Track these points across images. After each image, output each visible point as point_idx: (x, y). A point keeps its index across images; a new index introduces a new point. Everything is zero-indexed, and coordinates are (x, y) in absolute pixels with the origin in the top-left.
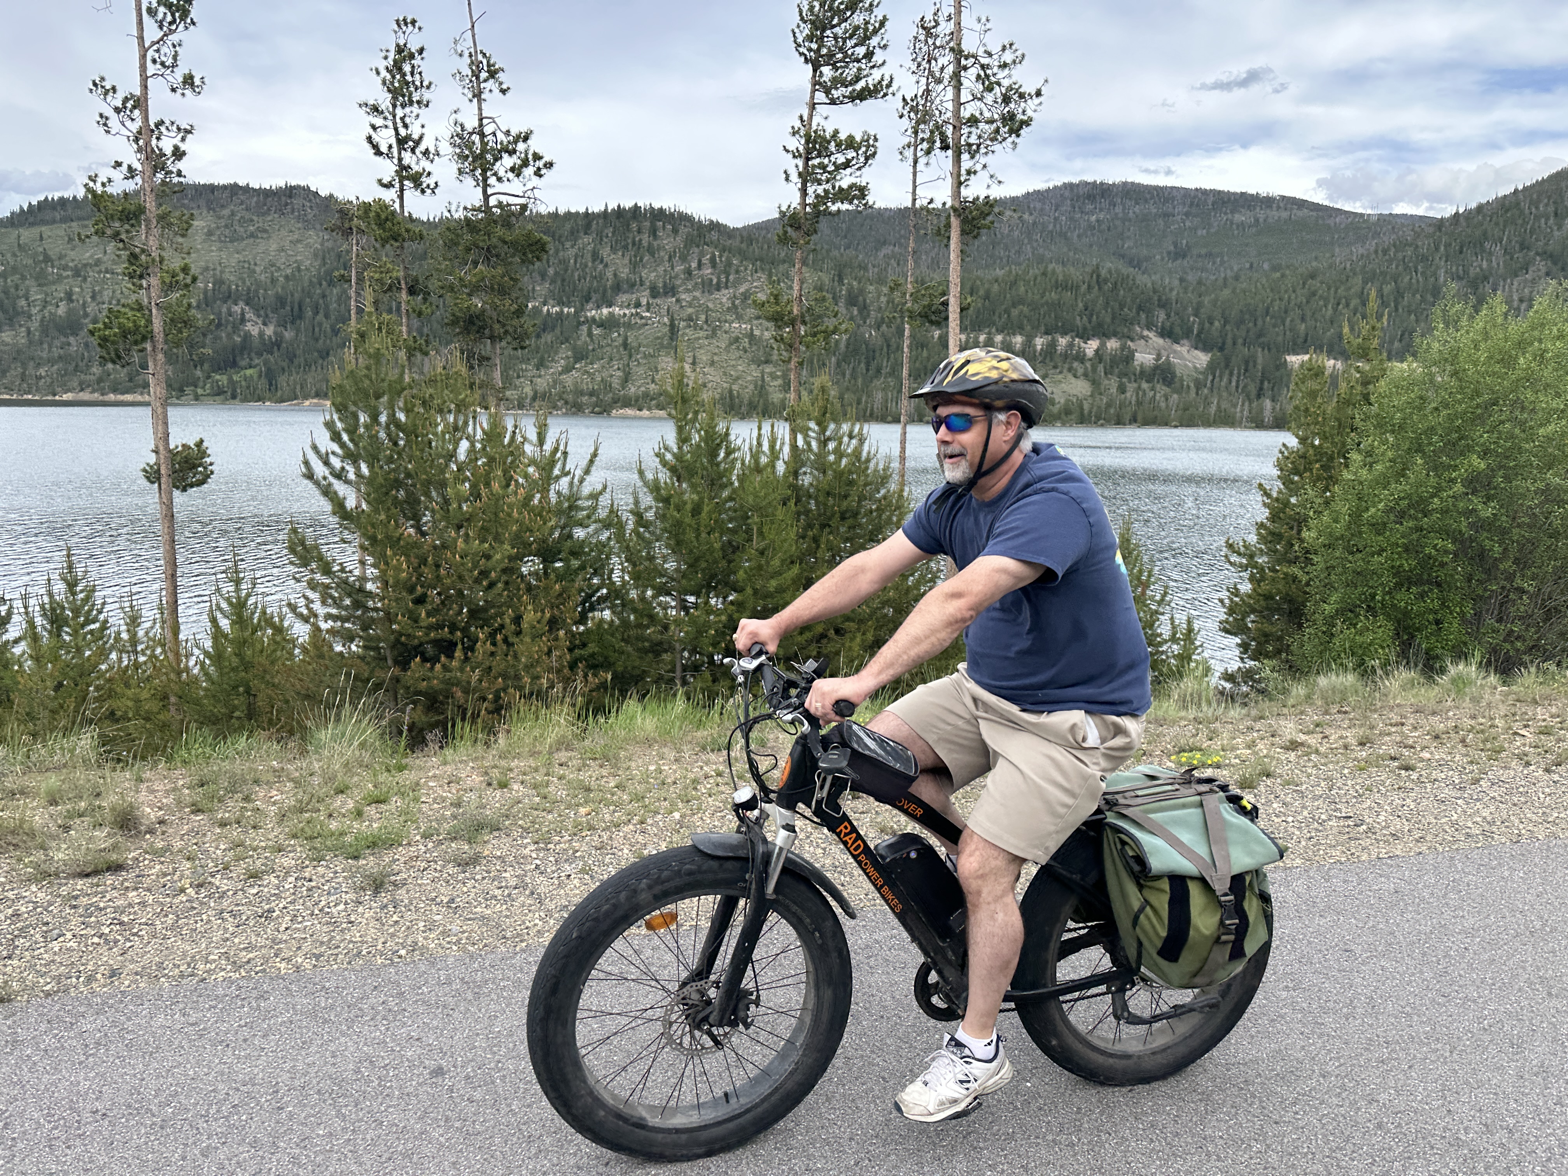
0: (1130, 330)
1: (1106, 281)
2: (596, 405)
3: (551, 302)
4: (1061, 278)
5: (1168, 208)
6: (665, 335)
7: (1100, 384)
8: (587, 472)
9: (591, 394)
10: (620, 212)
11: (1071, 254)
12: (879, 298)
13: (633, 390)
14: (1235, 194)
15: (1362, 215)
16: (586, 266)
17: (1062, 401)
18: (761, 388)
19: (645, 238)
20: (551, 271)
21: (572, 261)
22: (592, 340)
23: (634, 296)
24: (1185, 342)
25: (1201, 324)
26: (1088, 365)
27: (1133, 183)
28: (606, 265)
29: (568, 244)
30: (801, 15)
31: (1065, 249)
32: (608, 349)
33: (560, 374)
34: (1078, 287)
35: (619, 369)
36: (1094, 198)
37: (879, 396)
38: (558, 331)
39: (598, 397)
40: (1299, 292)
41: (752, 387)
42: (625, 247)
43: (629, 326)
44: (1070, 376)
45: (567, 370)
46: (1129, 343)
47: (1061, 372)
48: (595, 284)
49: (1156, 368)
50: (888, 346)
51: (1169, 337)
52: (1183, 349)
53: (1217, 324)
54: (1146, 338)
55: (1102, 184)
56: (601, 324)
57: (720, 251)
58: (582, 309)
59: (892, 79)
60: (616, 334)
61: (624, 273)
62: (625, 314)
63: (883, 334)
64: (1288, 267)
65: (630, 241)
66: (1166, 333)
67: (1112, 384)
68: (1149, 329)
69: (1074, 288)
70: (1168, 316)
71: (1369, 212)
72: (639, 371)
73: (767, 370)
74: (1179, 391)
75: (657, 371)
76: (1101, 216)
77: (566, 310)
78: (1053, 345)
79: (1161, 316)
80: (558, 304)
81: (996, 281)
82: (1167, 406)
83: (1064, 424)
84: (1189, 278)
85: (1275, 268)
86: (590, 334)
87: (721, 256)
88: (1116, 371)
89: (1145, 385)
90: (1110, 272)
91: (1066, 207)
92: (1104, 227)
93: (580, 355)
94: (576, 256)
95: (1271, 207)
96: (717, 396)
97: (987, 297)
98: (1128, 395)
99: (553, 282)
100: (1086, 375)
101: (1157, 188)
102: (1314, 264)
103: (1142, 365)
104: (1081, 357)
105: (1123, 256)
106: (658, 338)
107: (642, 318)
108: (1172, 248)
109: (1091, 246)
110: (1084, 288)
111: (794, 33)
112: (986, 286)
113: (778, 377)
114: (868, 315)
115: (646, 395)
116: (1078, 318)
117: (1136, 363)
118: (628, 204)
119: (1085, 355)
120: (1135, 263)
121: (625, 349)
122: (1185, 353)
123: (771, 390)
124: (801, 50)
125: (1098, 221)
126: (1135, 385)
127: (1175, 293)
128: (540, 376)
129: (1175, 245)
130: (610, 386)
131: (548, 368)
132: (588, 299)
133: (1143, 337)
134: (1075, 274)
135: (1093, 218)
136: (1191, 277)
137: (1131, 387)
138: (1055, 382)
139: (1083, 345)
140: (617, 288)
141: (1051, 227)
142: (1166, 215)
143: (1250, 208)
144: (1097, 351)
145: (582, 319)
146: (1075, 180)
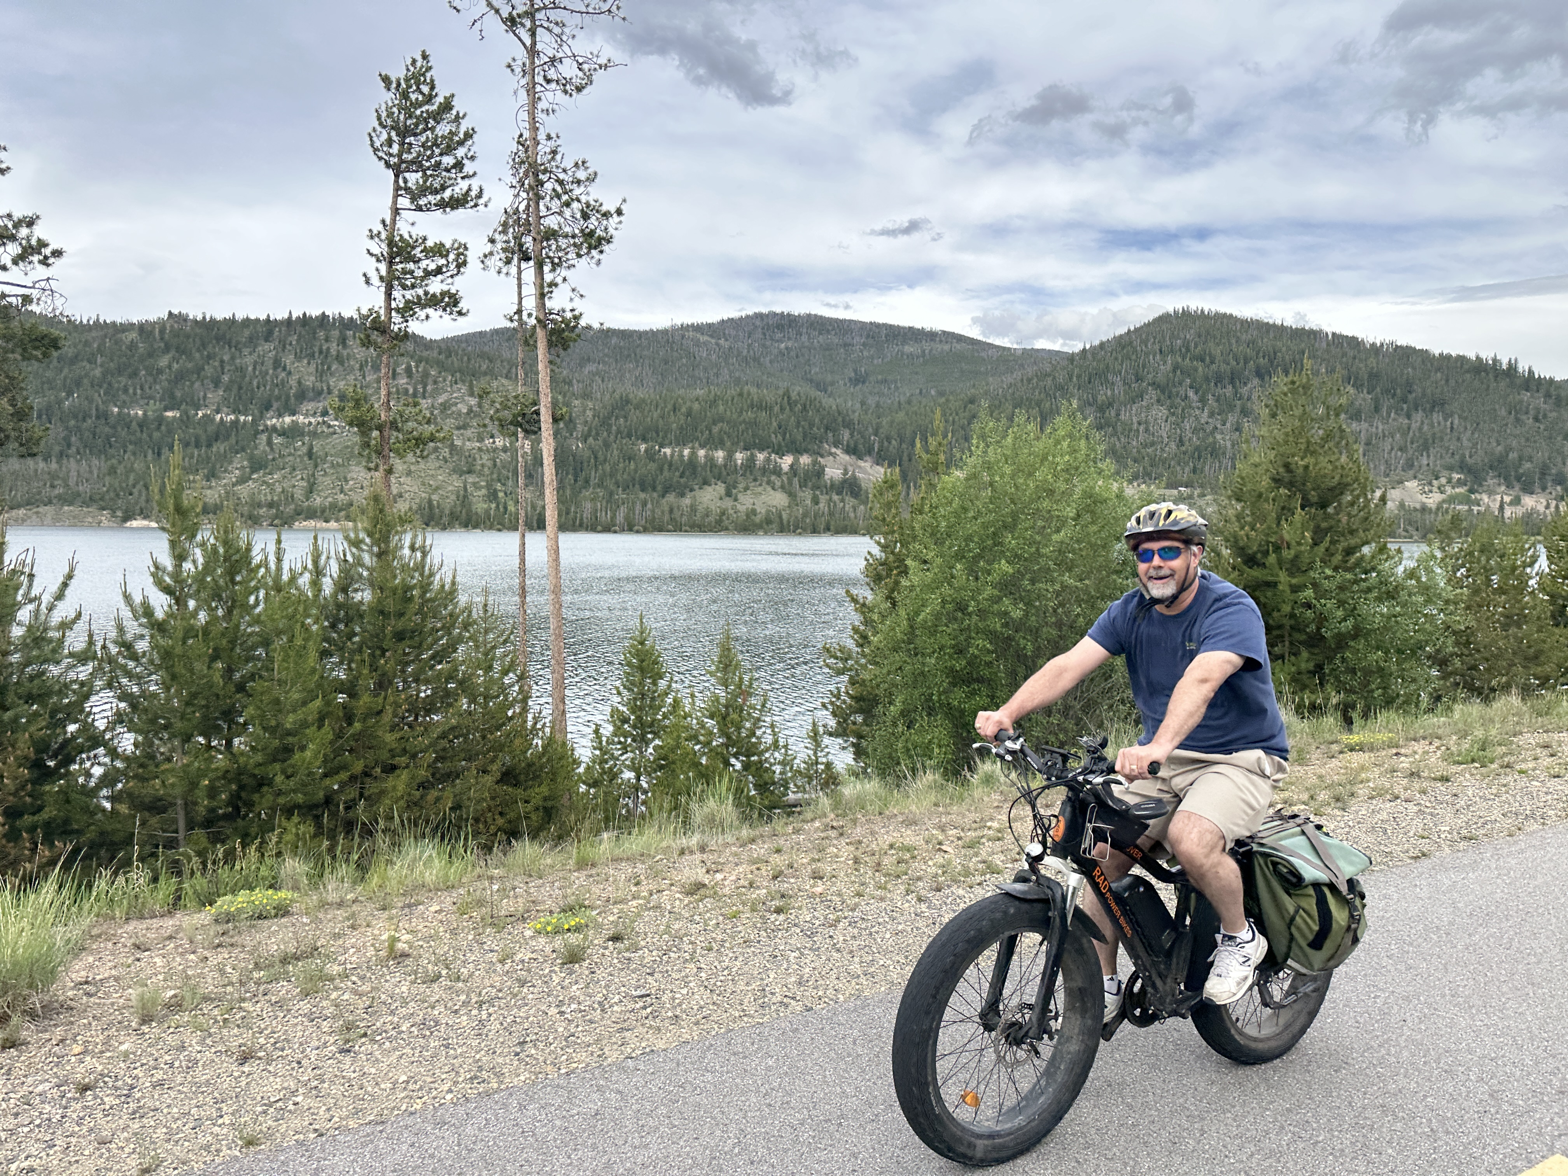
0: (819, 447)
1: (796, 402)
2: (276, 517)
3: (225, 409)
4: (755, 399)
5: (848, 339)
6: (356, 444)
7: (796, 496)
8: (60, 596)
9: (271, 505)
10: (305, 320)
11: (765, 378)
12: (584, 411)
13: (318, 500)
14: (904, 328)
15: (1009, 349)
16: (267, 373)
17: (763, 511)
18: (464, 498)
19: (334, 348)
20: (226, 378)
21: (250, 369)
22: (272, 449)
23: (321, 405)
24: (868, 458)
25: (881, 443)
26: (785, 478)
27: (816, 315)
28: (290, 373)
29: (246, 351)
30: (379, 118)
31: (759, 373)
32: (291, 458)
33: (234, 485)
34: (771, 409)
35: (302, 479)
36: (783, 326)
37: (588, 505)
38: (233, 440)
39: (278, 510)
40: (962, 415)
41: (454, 497)
42: (312, 356)
43: (314, 434)
44: (769, 489)
45: (242, 480)
46: (819, 459)
47: (760, 485)
48: (277, 391)
49: (845, 481)
50: (596, 458)
51: (854, 454)
52: (866, 464)
53: (894, 442)
54: (834, 455)
55: (788, 314)
56: (283, 433)
57: (416, 362)
58: (262, 417)
59: (481, 190)
60: (300, 443)
61: (310, 381)
62: (310, 424)
63: (590, 448)
64: (952, 393)
65: (316, 349)
66: (852, 451)
67: (806, 495)
68: (836, 447)
69: (768, 408)
70: (852, 435)
71: (1015, 346)
72: (325, 481)
73: (470, 480)
74: (865, 503)
75: (346, 481)
76: (790, 344)
77: (242, 418)
78: (752, 459)
79: (846, 435)
80: (234, 412)
81: (697, 400)
82: (856, 517)
83: (766, 533)
84: (869, 401)
85: (941, 394)
86: (270, 443)
87: (417, 367)
88: (810, 484)
89: (836, 497)
90: (799, 394)
91: (758, 335)
92: (793, 354)
93: (257, 465)
94: (255, 364)
95: (934, 341)
96: (415, 507)
97: (689, 414)
98: (821, 505)
99: (227, 389)
100: (783, 487)
101: (837, 321)
102: (973, 391)
103: (831, 479)
104: (777, 471)
105: (811, 381)
106: (347, 447)
107: (329, 426)
108: (853, 374)
109: (782, 371)
110: (776, 409)
111: (371, 138)
112: (688, 404)
113: (482, 487)
114: (575, 428)
115: (334, 506)
116: (773, 436)
117: (826, 477)
118: (315, 312)
119: (781, 469)
120: (821, 386)
121: (310, 458)
122: (868, 469)
123: (474, 500)
124: (380, 154)
125: (787, 348)
126: (828, 497)
127: (857, 414)
128: (210, 488)
129: (855, 371)
130: (292, 496)
131: (219, 478)
132: (268, 407)
133: (831, 454)
134: (769, 396)
135: (783, 346)
136: (871, 401)
137: (823, 499)
138: (755, 494)
139: (778, 460)
140: (302, 396)
141: (745, 352)
142: (845, 345)
143: (916, 340)
144: (791, 466)
145: (261, 428)
146: (764, 310)
